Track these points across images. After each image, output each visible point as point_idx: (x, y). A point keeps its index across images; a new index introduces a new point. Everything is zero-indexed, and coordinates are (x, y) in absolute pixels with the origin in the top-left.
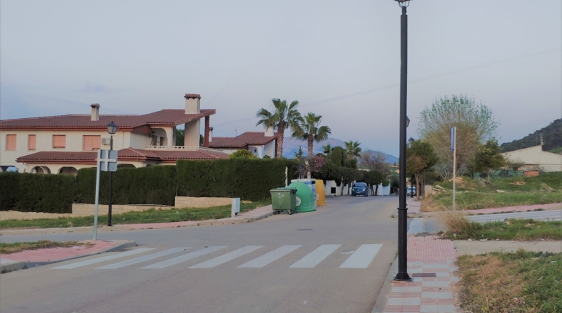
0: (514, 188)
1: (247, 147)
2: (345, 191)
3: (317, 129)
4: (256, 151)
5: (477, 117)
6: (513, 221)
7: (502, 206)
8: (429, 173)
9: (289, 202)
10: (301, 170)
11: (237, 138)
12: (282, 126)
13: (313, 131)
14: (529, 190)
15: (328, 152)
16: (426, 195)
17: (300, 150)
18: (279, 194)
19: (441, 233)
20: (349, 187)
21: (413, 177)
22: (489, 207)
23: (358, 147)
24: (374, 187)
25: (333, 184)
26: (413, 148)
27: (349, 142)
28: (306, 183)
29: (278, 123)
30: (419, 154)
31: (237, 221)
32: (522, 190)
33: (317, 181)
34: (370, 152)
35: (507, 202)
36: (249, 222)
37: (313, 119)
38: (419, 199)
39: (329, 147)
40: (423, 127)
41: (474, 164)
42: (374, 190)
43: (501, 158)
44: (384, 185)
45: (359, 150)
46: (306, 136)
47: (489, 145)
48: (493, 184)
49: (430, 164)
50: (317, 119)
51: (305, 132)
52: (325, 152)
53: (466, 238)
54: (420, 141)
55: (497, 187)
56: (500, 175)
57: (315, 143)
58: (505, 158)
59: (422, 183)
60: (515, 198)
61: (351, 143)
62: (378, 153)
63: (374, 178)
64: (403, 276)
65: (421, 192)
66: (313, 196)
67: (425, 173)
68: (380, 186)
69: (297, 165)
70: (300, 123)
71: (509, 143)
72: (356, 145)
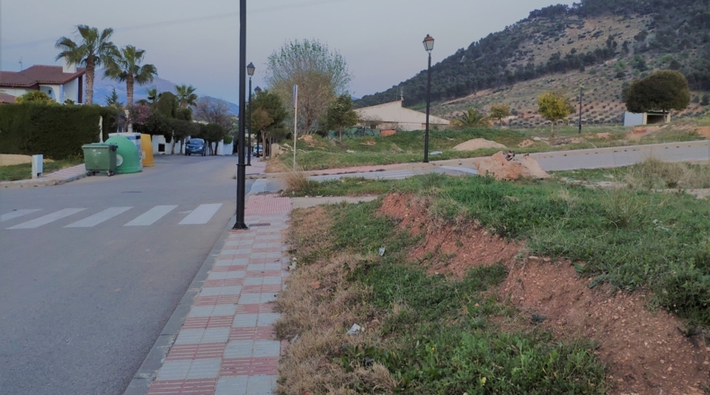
0: (364, 148)
1: (37, 86)
2: (177, 149)
3: (138, 67)
4: (50, 92)
5: (330, 68)
6: (348, 180)
7: (346, 166)
8: (278, 129)
9: (108, 161)
10: (120, 121)
11: (23, 73)
12: (91, 62)
13: (133, 69)
14: (379, 150)
15: (153, 98)
16: (273, 155)
17: (114, 93)
18: (94, 151)
19: (282, 191)
20: (182, 144)
21: (259, 134)
22: (334, 168)
23: (193, 93)
24: (214, 144)
25: (161, 139)
26: (259, 100)
27: (181, 86)
28: (129, 138)
29: (86, 57)
30: (266, 107)
31: (40, 183)
32: (372, 150)
33: (143, 136)
34: (207, 99)
35: (351, 162)
36: (56, 184)
37: (133, 54)
38: (265, 159)
39: (155, 91)
40: (271, 75)
41: (325, 121)
42: (214, 149)
43: (353, 115)
44: (226, 143)
45: (193, 97)
46: (123, 76)
47: (341, 99)
48: (344, 144)
49: (277, 120)
50: (139, 54)
51: (123, 70)
52: (150, 98)
53: (303, 195)
54: (266, 91)
55: (347, 148)
56: (356, 133)
57: (136, 86)
58: (359, 114)
59: (270, 141)
60: (360, 158)
61: (184, 87)
62: (219, 101)
63: (212, 134)
64: (240, 225)
65: (268, 152)
66: (138, 155)
67: (273, 129)
68: (221, 144)
69: (114, 115)
70: (116, 58)
71: (371, 96)
72: (190, 90)
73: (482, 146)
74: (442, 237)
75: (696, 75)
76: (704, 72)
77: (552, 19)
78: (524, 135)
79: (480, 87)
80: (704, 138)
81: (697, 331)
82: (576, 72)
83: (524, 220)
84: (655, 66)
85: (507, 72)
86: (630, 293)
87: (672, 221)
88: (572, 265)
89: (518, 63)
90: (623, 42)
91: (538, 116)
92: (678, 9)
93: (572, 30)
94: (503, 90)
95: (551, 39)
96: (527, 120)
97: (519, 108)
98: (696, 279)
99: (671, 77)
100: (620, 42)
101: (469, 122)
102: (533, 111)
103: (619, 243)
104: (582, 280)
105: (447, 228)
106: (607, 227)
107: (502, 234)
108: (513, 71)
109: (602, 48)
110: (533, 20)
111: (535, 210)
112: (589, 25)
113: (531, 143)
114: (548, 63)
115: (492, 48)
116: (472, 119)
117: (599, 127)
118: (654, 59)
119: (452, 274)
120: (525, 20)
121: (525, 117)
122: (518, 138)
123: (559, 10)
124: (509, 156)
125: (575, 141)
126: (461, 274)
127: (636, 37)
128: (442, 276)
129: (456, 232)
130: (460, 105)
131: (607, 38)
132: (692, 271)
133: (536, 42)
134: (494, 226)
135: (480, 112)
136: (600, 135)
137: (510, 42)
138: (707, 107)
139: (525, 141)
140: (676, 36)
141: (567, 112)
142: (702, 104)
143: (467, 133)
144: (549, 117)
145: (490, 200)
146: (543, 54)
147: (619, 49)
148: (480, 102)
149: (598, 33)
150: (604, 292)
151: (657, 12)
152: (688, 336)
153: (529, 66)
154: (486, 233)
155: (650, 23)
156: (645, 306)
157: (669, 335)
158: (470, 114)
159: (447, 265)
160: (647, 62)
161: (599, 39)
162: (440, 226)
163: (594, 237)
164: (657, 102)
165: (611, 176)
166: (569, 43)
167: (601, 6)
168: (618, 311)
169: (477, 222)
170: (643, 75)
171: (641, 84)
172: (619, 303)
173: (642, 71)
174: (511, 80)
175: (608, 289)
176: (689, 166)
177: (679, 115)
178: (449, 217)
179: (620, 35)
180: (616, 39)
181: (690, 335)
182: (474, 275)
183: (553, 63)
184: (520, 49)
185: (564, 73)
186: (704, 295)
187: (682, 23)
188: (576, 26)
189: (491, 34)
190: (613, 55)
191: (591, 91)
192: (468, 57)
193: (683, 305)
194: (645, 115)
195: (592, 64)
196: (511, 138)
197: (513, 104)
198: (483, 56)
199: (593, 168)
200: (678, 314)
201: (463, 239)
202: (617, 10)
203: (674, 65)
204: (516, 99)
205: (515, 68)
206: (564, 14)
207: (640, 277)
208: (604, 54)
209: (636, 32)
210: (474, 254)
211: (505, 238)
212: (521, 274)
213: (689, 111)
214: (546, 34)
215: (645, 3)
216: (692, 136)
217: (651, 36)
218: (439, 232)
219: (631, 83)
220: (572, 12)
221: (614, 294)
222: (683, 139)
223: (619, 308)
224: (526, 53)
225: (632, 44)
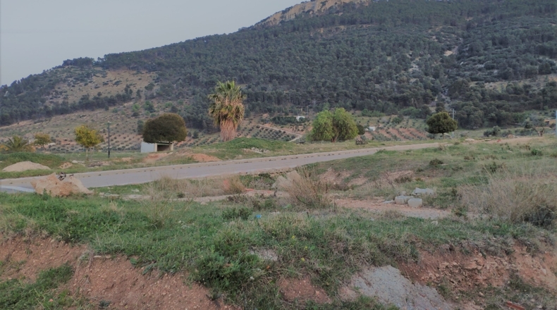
73: (29, 168)
74: (12, 247)
75: (188, 117)
76: (193, 115)
77: (82, 69)
78: (64, 159)
79: (23, 118)
80: (198, 162)
81: (219, 295)
82: (102, 110)
83: (85, 228)
84: (161, 110)
85: (46, 107)
86: (173, 275)
87: (191, 222)
88: (128, 259)
89: (55, 100)
90: (136, 90)
91: (74, 143)
92: (175, 70)
93: (98, 78)
94: (42, 121)
95: (81, 84)
96: (64, 146)
97: (57, 136)
98: (216, 260)
99: (174, 118)
100: (135, 90)
101: (14, 147)
102: (69, 139)
103: (160, 240)
104: (136, 269)
105: (17, 239)
106: (149, 228)
107: (67, 241)
108: (51, 107)
109: (121, 93)
110: (67, 67)
111: (92, 219)
112: (111, 75)
113: (70, 165)
114: (80, 102)
115: (32, 87)
116: (17, 145)
117: (123, 153)
118: (159, 104)
119: (24, 278)
120: (60, 67)
121: (62, 144)
122: (60, 161)
123: (87, 61)
124: (61, 177)
125: (106, 164)
126: (33, 277)
127: (146, 88)
128: (16, 280)
129: (26, 242)
130: (4, 132)
131: (125, 86)
132: (213, 255)
133: (69, 85)
134: (60, 235)
135: (24, 139)
136: (124, 159)
137: (48, 83)
138: (197, 140)
139: (65, 164)
140: (174, 89)
141: (98, 141)
142: (193, 138)
143: (15, 156)
144: (83, 144)
145: (54, 213)
146: (75, 95)
147: (134, 95)
148: (23, 130)
149: (118, 82)
150: (153, 277)
151: (161, 70)
152: (213, 300)
153: (64, 103)
154: (53, 240)
155: (155, 78)
156: (184, 283)
157: (201, 301)
158: (15, 141)
159: (18, 270)
160: (155, 107)
161: (119, 86)
162: (10, 238)
163: (141, 236)
164: (165, 136)
165: (137, 190)
166: (96, 88)
167: (119, 62)
168: (165, 289)
169: (45, 232)
170: (152, 116)
171: (153, 122)
172: (166, 283)
173: (151, 112)
174: (49, 114)
175: (157, 273)
176: (192, 182)
177: (179, 145)
178: (19, 229)
179: (134, 85)
180: (132, 88)
181: (214, 299)
182: (45, 277)
183: (84, 102)
184: (57, 89)
185: (93, 110)
186: (222, 270)
187: (178, 80)
188: (101, 76)
189: (31, 76)
190: (130, 99)
191: (115, 126)
192: (11, 93)
193: (209, 279)
194: (156, 145)
195: (115, 105)
196: (54, 161)
197: (52, 133)
198: (25, 92)
199: (123, 184)
200: (206, 286)
201: (32, 247)
202: (131, 66)
203: (174, 110)
204: (54, 129)
205: (52, 105)
206: (91, 65)
207: (180, 262)
208: (124, 98)
209: (146, 84)
210: (42, 259)
211: (70, 243)
212: (87, 271)
213: (185, 142)
214: (77, 79)
215: (152, 63)
216: (190, 160)
217: (156, 88)
218: (9, 242)
219: (145, 121)
220: (97, 64)
221: (162, 277)
222: (184, 162)
223: (166, 286)
224: (61, 93)
225: (143, 92)
